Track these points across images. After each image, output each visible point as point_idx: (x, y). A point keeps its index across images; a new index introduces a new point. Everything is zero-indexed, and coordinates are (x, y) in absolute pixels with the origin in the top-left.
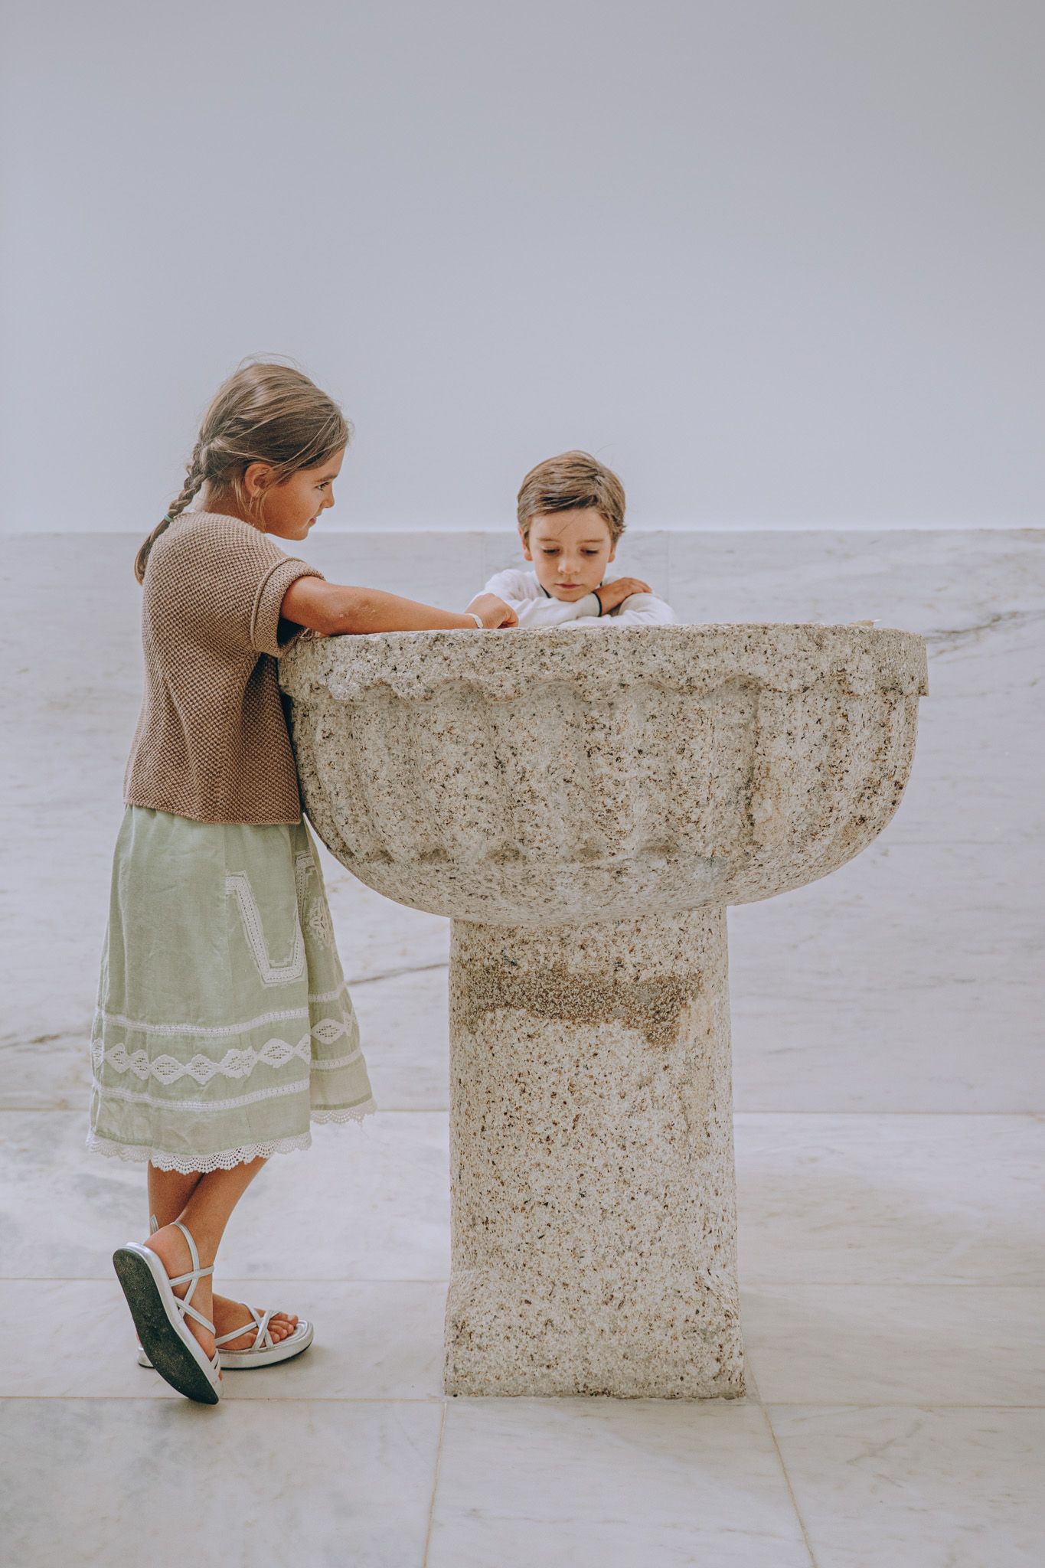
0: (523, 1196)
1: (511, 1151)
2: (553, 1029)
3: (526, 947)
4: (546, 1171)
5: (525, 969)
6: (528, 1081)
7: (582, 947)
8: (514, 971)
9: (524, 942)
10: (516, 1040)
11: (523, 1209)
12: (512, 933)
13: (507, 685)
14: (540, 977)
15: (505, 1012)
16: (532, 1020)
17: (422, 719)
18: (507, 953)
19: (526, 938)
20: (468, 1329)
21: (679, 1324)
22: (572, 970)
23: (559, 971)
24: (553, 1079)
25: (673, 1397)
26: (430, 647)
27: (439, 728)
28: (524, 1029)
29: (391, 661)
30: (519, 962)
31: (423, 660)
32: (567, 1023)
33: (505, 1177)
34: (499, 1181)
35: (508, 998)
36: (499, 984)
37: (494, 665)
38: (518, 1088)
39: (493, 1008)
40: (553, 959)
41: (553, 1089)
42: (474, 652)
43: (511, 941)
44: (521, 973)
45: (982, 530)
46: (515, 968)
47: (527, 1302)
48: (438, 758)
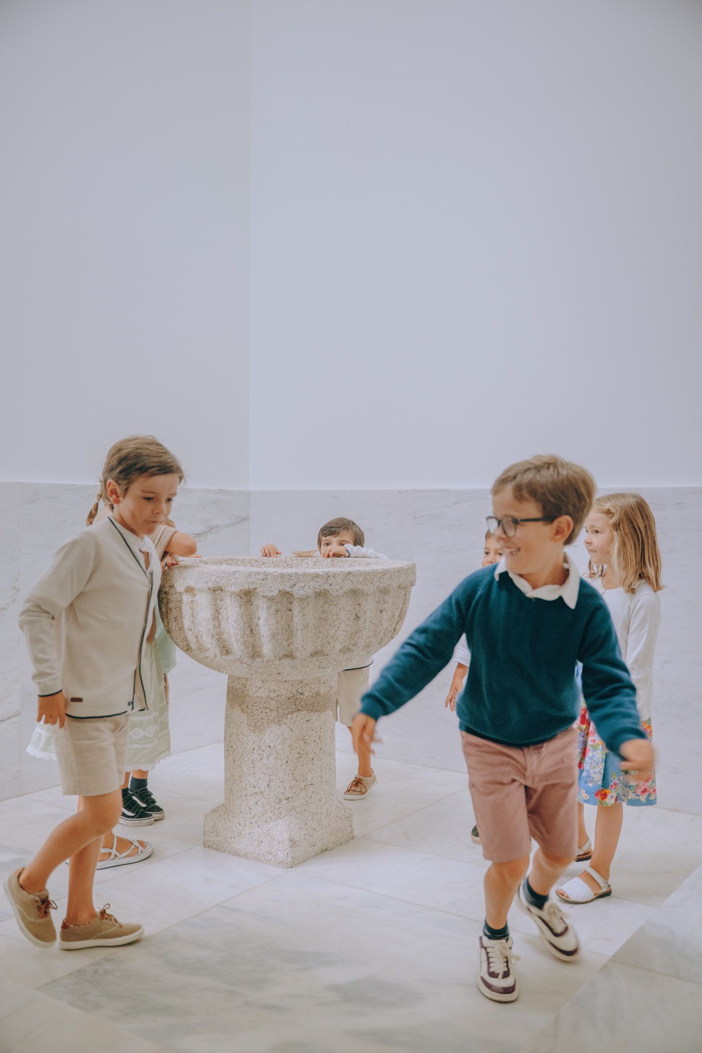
0: (305, 784)
1: (300, 767)
2: (314, 716)
3: (307, 686)
4: (312, 771)
5: (307, 695)
6: (307, 738)
7: (324, 683)
8: (302, 697)
9: (306, 685)
10: (302, 724)
11: (304, 789)
12: (301, 682)
13: (371, 590)
14: (312, 697)
15: (297, 713)
16: (308, 714)
17: (335, 603)
18: (299, 690)
19: (307, 683)
20: (295, 840)
21: (343, 817)
22: (321, 693)
23: (318, 694)
24: (315, 736)
25: (341, 844)
26: (346, 577)
27: (341, 606)
28: (305, 719)
29: (329, 582)
30: (304, 693)
31: (343, 581)
32: (319, 713)
33: (297, 778)
34: (295, 781)
35: (299, 708)
36: (295, 703)
37: (368, 583)
38: (303, 742)
39: (292, 712)
40: (316, 690)
41: (315, 739)
42: (361, 578)
43: (301, 685)
44: (305, 697)
45: (207, 489)
46: (302, 695)
47: (306, 824)
48: (338, 617)
